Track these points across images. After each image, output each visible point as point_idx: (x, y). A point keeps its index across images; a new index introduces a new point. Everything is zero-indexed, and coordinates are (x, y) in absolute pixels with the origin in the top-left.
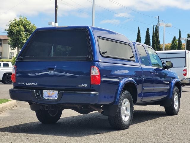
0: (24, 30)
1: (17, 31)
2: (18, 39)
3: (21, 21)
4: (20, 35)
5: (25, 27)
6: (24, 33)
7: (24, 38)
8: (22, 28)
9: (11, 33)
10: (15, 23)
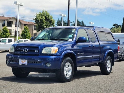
0: (45, 19)
1: (41, 20)
2: (41, 25)
3: (44, 13)
4: (43, 22)
5: (46, 17)
6: (45, 21)
7: (45, 24)
8: (44, 18)
9: (37, 21)
10: (40, 15)
